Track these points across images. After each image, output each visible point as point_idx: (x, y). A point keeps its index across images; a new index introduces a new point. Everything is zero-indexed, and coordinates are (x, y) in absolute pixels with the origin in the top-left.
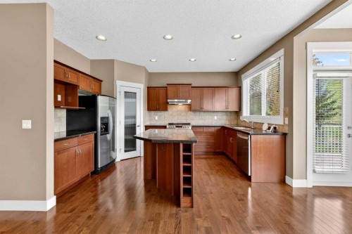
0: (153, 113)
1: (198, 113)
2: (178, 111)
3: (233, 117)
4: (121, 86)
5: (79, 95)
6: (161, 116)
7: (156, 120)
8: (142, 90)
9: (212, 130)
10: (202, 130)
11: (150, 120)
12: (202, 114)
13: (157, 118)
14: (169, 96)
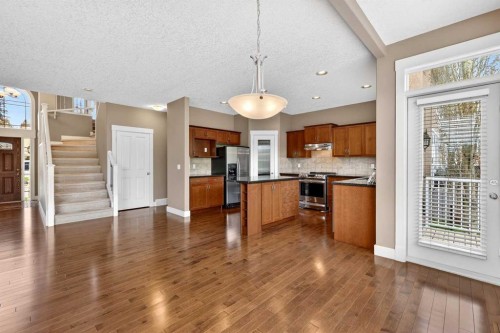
4: (255, 136)
5: (217, 146)
6: (303, 163)
7: (298, 168)
8: (276, 137)
13: (299, 165)
14: (306, 140)
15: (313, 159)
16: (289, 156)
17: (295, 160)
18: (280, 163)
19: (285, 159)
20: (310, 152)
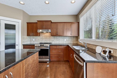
1: (56, 37)
2: (45, 36)
3: (75, 39)
4: (1, 20)
6: (36, 39)
7: (33, 41)
8: (20, 24)
9: (62, 47)
11: (31, 41)
12: (58, 37)
13: (34, 40)
14: (38, 28)
15: (41, 37)
16: (28, 35)
17: (32, 37)
18: (22, 38)
19: (26, 37)
20: (40, 33)
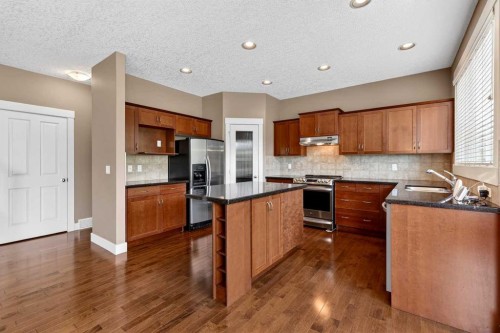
0: (285, 159)
2: (321, 155)
4: (231, 125)
5: (177, 138)
6: (295, 163)
8: (261, 127)
10: (353, 189)
11: (282, 169)
13: (290, 166)
15: (309, 158)
16: (277, 154)
19: (272, 158)
20: (306, 147)
